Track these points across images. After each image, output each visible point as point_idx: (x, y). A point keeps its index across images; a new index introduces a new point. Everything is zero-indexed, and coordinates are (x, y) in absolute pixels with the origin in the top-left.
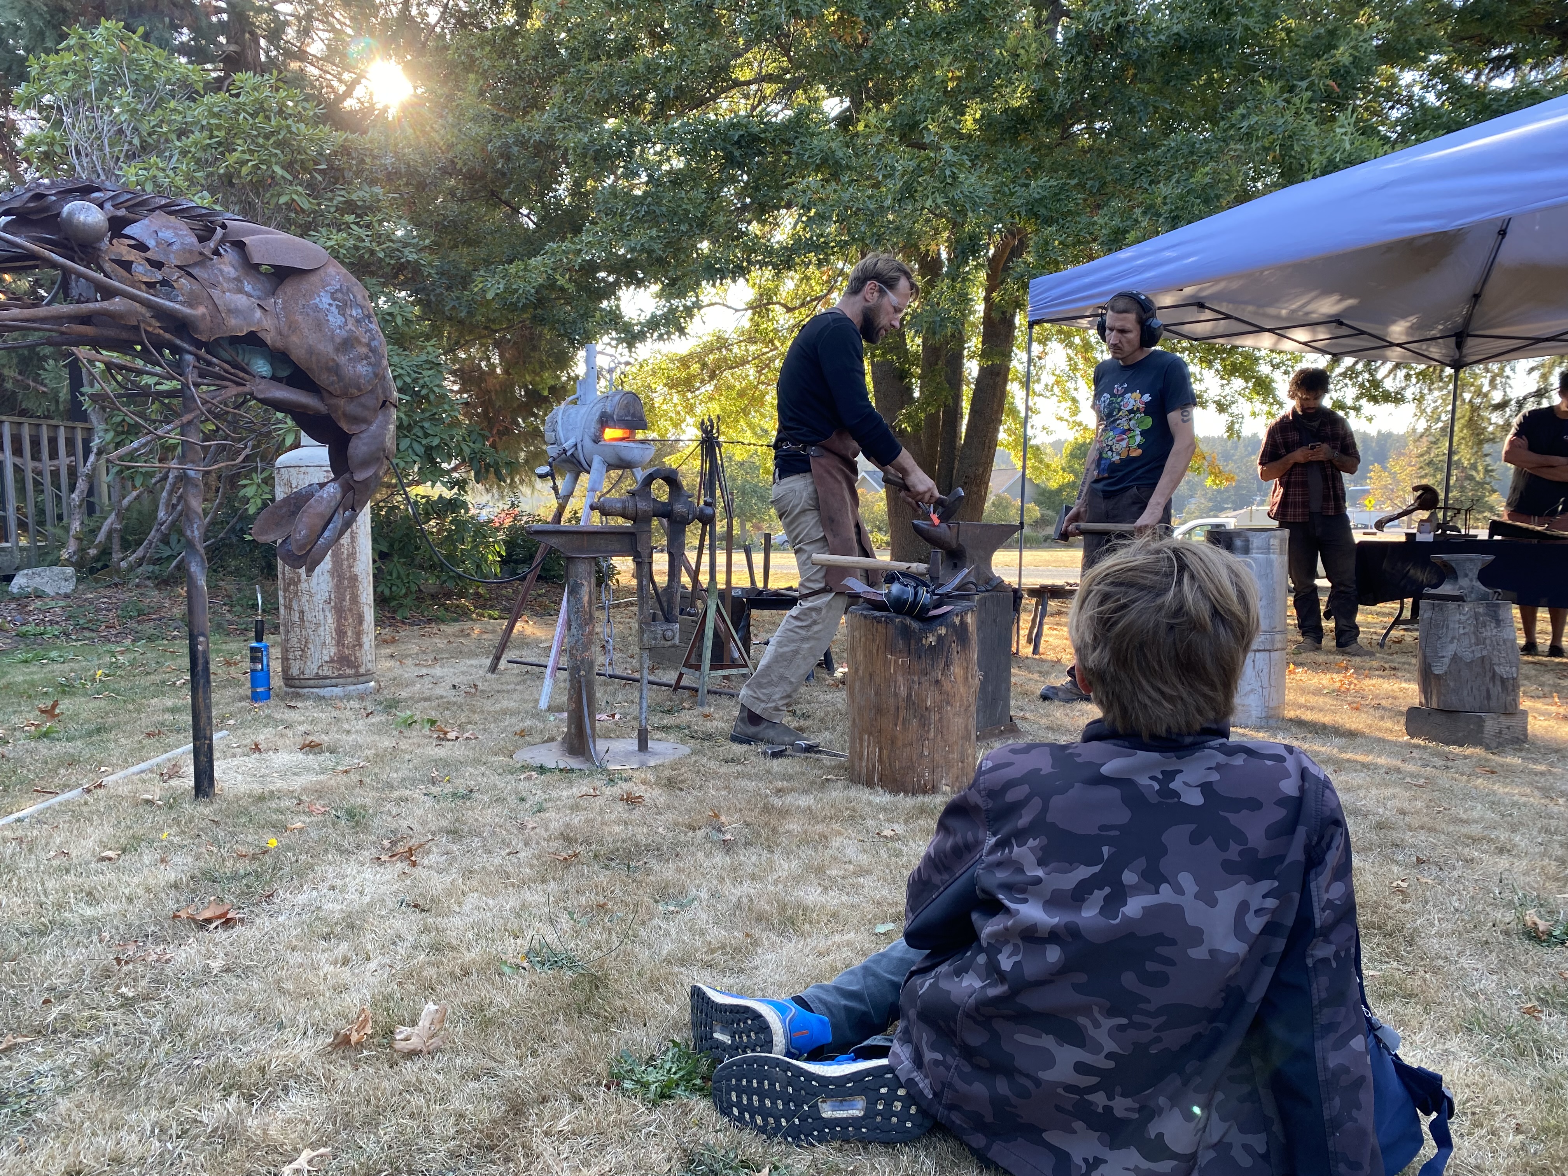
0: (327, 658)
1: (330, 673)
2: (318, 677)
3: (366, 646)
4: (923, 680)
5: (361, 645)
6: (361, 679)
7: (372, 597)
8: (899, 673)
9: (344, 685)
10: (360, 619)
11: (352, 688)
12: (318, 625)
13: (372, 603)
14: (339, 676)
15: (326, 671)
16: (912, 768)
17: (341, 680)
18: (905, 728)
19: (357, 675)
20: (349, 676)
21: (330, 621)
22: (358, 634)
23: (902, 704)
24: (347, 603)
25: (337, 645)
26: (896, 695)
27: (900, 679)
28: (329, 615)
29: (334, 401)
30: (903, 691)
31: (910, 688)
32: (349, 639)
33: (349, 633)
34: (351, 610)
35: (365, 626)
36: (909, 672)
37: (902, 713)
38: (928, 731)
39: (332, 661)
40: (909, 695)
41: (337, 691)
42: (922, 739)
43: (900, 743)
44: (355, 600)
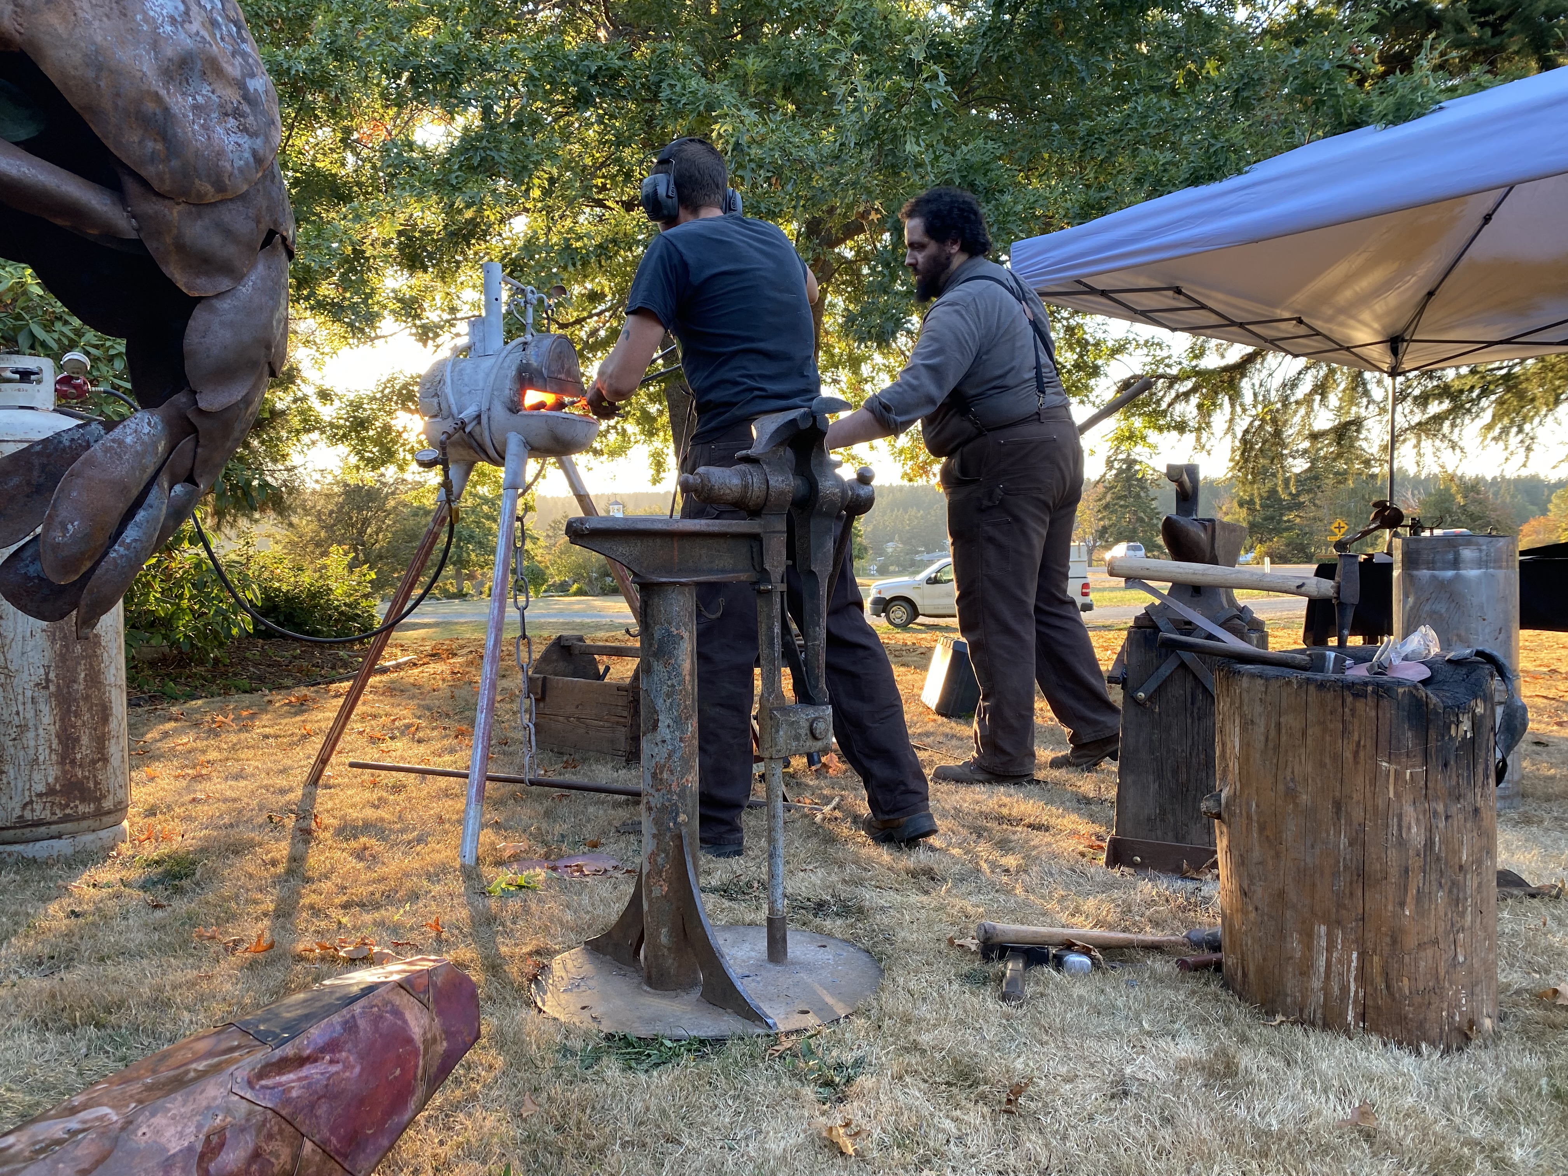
0: (41, 788)
1: (46, 815)
2: (22, 823)
3: (115, 761)
4: (1454, 809)
5: (105, 760)
6: (105, 819)
7: (123, 674)
8: (1407, 799)
9: (73, 835)
10: (104, 713)
11: (89, 837)
12: (23, 728)
13: (124, 683)
14: (66, 819)
15: (40, 811)
16: (1437, 990)
17: (69, 826)
18: (1421, 912)
19: (100, 813)
20: (84, 817)
21: (47, 719)
22: (101, 742)
23: (1415, 863)
24: (80, 687)
25: (62, 762)
26: (1402, 843)
27: (1410, 812)
28: (45, 709)
29: (151, 207)
30: (1416, 834)
31: (1430, 830)
32: (85, 748)
33: (85, 740)
34: (87, 698)
35: (113, 724)
36: (1426, 794)
37: (1416, 881)
38: (1462, 915)
39: (51, 791)
40: (1429, 843)
41: (62, 846)
42: (1454, 929)
43: (1411, 942)
44: (95, 679)
